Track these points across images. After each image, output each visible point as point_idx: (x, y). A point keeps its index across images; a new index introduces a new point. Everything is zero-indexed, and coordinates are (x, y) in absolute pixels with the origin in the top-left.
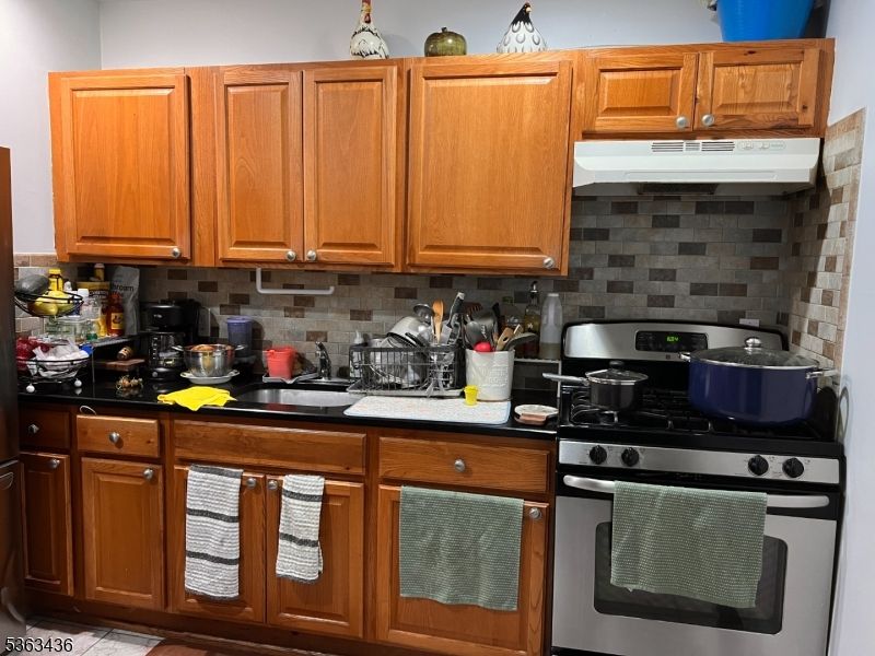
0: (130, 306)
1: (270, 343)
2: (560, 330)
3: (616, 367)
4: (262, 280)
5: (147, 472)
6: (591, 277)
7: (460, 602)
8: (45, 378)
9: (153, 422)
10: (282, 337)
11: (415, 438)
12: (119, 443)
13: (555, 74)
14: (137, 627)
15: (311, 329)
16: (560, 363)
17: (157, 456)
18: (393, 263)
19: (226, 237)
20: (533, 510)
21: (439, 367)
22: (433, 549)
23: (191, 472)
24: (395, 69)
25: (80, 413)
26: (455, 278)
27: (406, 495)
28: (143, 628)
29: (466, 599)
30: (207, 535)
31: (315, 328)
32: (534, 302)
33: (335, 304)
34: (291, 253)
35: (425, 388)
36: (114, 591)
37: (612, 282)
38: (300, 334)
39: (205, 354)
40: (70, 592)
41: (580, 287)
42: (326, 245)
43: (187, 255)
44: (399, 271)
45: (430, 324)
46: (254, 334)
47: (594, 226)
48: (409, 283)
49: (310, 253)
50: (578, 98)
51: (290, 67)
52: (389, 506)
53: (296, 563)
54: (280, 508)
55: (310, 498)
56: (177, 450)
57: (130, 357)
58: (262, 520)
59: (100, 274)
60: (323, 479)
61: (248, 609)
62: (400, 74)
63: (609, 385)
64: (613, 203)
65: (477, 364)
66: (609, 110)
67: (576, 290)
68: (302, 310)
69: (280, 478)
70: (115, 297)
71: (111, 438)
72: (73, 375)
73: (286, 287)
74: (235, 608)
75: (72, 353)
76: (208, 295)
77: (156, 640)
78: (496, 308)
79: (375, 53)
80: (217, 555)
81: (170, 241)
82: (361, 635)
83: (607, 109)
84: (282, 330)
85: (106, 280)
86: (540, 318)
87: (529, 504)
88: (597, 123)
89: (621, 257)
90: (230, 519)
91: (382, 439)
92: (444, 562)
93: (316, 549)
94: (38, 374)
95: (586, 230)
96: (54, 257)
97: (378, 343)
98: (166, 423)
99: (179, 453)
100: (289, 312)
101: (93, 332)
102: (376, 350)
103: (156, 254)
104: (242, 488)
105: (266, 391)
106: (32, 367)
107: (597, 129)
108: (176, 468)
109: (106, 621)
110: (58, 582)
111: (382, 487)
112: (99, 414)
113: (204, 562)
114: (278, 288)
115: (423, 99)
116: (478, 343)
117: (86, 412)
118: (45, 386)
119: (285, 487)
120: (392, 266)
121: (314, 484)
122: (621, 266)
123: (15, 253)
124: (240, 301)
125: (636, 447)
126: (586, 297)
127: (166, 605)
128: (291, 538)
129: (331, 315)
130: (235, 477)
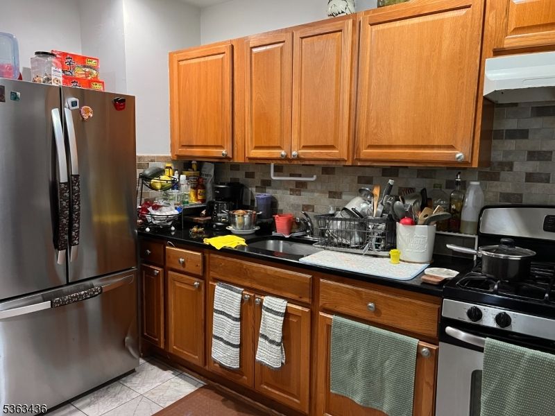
0: (209, 186)
1: (282, 211)
2: (479, 210)
3: (505, 243)
4: (275, 171)
5: (196, 283)
6: (511, 169)
7: (370, 406)
8: (155, 225)
9: (199, 254)
10: (288, 208)
11: (343, 283)
12: (184, 264)
13: (469, 7)
14: (193, 373)
15: (305, 203)
16: (477, 237)
17: (201, 274)
18: (346, 159)
19: (250, 144)
20: (424, 350)
21: (374, 233)
22: (353, 363)
23: (217, 287)
24: (350, 22)
25: (167, 246)
26: (400, 170)
27: (336, 322)
28: (197, 375)
29: (375, 405)
30: (223, 328)
31: (307, 203)
32: (458, 188)
33: (319, 187)
34: (283, 153)
35: (363, 248)
36: (181, 351)
37: (530, 173)
38: (298, 206)
39: (239, 216)
40: (162, 346)
41: (501, 177)
42: (305, 147)
43: (230, 156)
44: (350, 164)
45: (370, 202)
46: (272, 205)
47: (515, 127)
48: (368, 172)
49: (294, 153)
50: (490, 23)
51: (286, 30)
52: (325, 328)
53: (269, 355)
54: (261, 317)
55: (277, 313)
56: (211, 272)
57: (206, 215)
58: (253, 322)
59: (194, 167)
60: (286, 302)
61: (244, 377)
62: (354, 25)
63: (498, 259)
64: (532, 108)
65: (402, 234)
66: (518, 30)
67: (498, 180)
68: (300, 191)
69: (262, 297)
70: (201, 180)
71: (179, 261)
72: (170, 223)
73: (291, 175)
74: (238, 375)
75: (170, 211)
76: (250, 180)
77: (202, 383)
78: (424, 192)
79: (343, 12)
80: (227, 340)
81: (221, 147)
82: (307, 412)
83: (515, 29)
84: (289, 203)
85: (197, 170)
86: (463, 201)
87: (422, 344)
88: (506, 41)
89: (539, 152)
90: (235, 319)
91: (321, 280)
92: (359, 374)
93: (279, 348)
94: (151, 222)
95: (507, 130)
96: (169, 157)
97: (339, 215)
98: (207, 255)
99: (212, 274)
100: (293, 192)
101: (186, 200)
102: (337, 219)
103: (215, 155)
104: (242, 301)
105: (271, 242)
106: (149, 218)
107: (505, 46)
108: (210, 283)
109: (180, 367)
110: (157, 340)
111: (321, 314)
112: (177, 247)
113: (221, 343)
114: (287, 176)
115: (369, 41)
116: (404, 217)
117: (171, 245)
118: (155, 228)
119: (264, 304)
120: (346, 161)
121: (279, 304)
122: (539, 160)
123: (137, 154)
124: (267, 183)
125: (510, 313)
126: (506, 185)
127: (205, 364)
128: (265, 337)
129: (316, 195)
130: (238, 293)
